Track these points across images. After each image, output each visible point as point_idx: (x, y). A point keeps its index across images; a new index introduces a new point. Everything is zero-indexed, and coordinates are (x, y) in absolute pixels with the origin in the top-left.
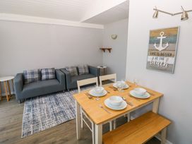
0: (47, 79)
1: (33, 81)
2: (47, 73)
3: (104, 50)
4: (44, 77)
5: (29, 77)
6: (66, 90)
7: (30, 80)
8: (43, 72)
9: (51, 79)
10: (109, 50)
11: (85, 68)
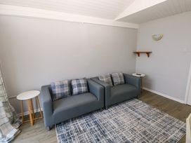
0: (80, 93)
1: (63, 96)
2: (79, 85)
3: (138, 54)
4: (76, 90)
5: (57, 91)
6: (105, 108)
7: (60, 96)
8: (74, 83)
9: (84, 93)
10: (148, 54)
11: (120, 77)
